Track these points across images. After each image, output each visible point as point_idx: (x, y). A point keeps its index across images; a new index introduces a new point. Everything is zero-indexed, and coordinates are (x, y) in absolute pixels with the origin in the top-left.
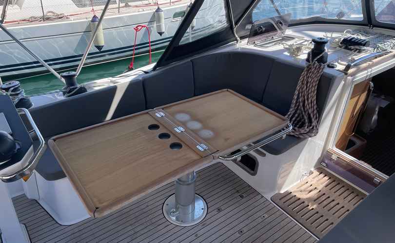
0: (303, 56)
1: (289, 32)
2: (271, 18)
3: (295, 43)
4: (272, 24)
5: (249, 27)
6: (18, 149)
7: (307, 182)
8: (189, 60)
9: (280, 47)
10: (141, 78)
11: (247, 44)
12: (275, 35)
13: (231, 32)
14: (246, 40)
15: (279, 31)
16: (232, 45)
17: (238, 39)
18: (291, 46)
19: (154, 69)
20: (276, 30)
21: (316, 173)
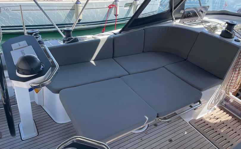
0: (218, 33)
1: (206, 18)
2: (194, 8)
3: (212, 25)
4: (195, 12)
5: (182, 12)
6: (42, 68)
7: (212, 115)
8: (143, 29)
9: (201, 26)
10: (112, 37)
11: (179, 23)
12: (197, 19)
13: (170, 14)
14: (179, 20)
15: (199, 17)
16: (171, 22)
17: (174, 19)
18: (209, 26)
19: (120, 32)
20: (198, 16)
21: (218, 109)
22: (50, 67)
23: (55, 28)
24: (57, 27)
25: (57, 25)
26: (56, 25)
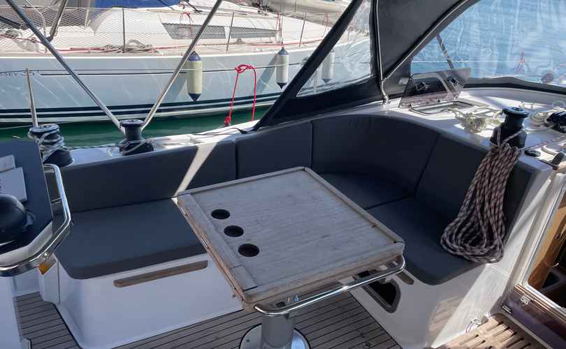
0: (486, 133)
1: (465, 95)
2: (438, 72)
3: (473, 113)
4: (440, 81)
5: (404, 81)
7: (477, 336)
8: (309, 120)
9: (450, 116)
10: (234, 140)
11: (399, 107)
12: (443, 97)
13: (376, 86)
14: (398, 101)
15: (449, 93)
16: (376, 105)
17: (386, 97)
18: (468, 115)
19: (256, 128)
20: (445, 90)
21: (493, 321)
22: (48, 223)
23: (104, 114)
24: (109, 112)
25: (110, 108)
26: (108, 107)
